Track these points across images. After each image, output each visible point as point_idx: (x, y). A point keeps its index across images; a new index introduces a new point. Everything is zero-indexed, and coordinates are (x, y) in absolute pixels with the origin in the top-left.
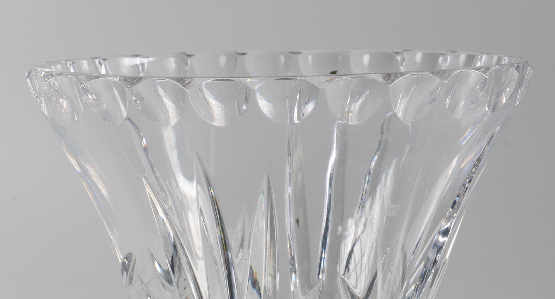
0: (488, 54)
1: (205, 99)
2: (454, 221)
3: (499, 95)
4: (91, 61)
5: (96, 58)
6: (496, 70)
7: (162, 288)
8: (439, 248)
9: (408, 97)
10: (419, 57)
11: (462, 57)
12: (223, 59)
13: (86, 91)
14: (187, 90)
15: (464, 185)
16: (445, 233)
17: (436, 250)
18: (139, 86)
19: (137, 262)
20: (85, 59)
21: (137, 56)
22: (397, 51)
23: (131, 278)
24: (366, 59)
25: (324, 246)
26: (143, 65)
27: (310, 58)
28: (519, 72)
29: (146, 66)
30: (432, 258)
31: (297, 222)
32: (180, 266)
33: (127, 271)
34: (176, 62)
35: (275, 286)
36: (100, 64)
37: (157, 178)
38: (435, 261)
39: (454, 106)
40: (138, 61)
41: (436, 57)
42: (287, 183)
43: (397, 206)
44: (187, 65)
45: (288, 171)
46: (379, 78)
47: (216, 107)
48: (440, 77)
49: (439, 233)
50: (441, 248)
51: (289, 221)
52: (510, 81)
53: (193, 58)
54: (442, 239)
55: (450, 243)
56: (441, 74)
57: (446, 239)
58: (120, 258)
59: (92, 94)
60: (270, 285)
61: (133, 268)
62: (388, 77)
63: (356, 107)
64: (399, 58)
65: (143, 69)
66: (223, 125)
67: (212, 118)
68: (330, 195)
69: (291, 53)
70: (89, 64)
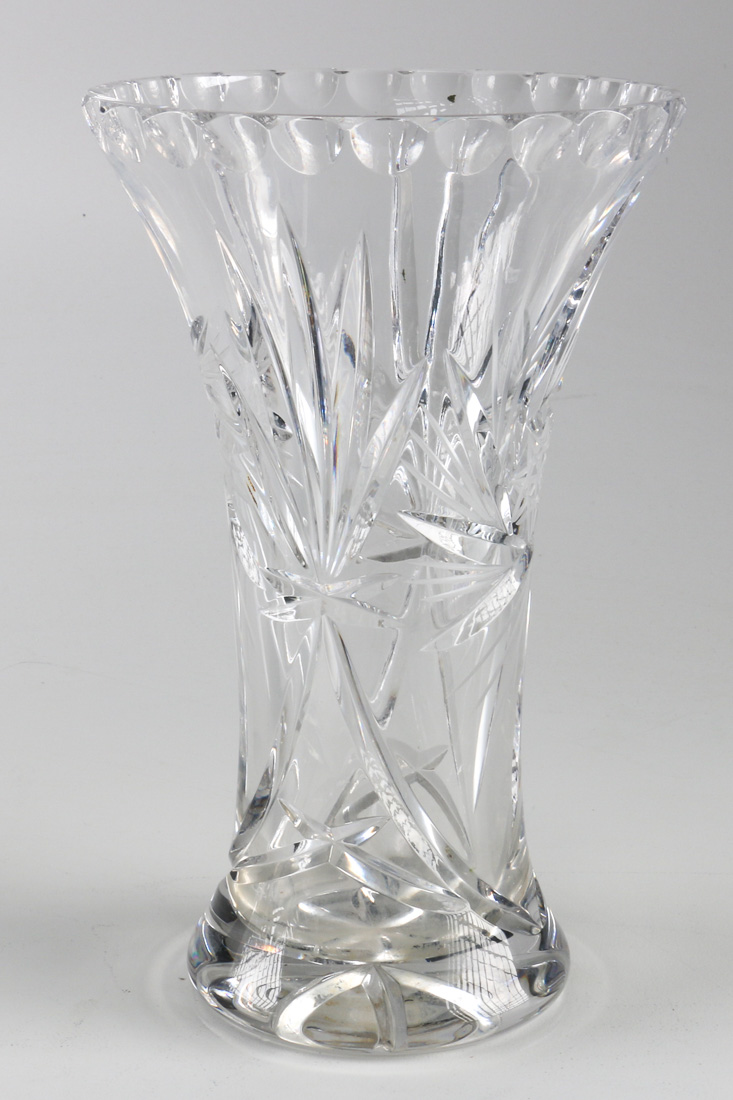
0: (635, 83)
1: (292, 137)
2: (589, 282)
3: (645, 136)
4: (161, 81)
5: (168, 77)
6: (642, 111)
7: (240, 356)
8: (570, 312)
9: (535, 139)
10: (553, 81)
11: (605, 85)
12: (320, 78)
13: (151, 125)
14: (268, 131)
15: (602, 239)
16: (578, 294)
17: (566, 314)
18: (213, 122)
19: (210, 325)
20: (153, 78)
21: (216, 74)
22: (528, 73)
23: (202, 345)
24: (491, 81)
25: (434, 307)
26: (224, 86)
27: (424, 79)
28: (668, 111)
29: (227, 87)
30: (562, 325)
31: (403, 274)
32: (260, 334)
33: (197, 336)
34: (263, 81)
35: (370, 354)
36: (172, 82)
37: (235, 219)
38: (566, 328)
39: (588, 152)
40: (218, 80)
41: (573, 83)
42: (393, 224)
43: (517, 271)
44: (276, 84)
45: (394, 211)
46: (499, 120)
47: (305, 147)
48: (572, 119)
49: (572, 294)
50: (574, 311)
51: (394, 266)
52: (658, 121)
53: (283, 76)
54: (574, 302)
55: (583, 306)
56: (574, 114)
57: (578, 302)
58: (190, 319)
59: (156, 129)
60: (365, 353)
61: (205, 333)
62: (511, 119)
63: (471, 150)
64: (529, 82)
65: (224, 90)
66: (313, 174)
67: (299, 163)
68: (443, 239)
69: (401, 72)
70: (158, 84)
